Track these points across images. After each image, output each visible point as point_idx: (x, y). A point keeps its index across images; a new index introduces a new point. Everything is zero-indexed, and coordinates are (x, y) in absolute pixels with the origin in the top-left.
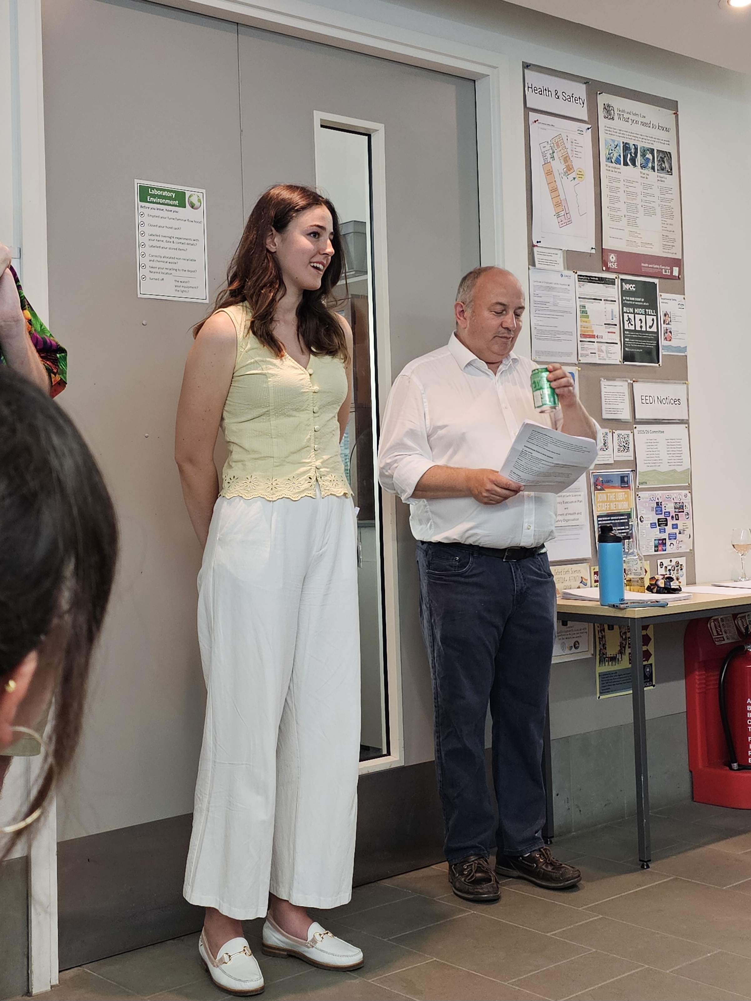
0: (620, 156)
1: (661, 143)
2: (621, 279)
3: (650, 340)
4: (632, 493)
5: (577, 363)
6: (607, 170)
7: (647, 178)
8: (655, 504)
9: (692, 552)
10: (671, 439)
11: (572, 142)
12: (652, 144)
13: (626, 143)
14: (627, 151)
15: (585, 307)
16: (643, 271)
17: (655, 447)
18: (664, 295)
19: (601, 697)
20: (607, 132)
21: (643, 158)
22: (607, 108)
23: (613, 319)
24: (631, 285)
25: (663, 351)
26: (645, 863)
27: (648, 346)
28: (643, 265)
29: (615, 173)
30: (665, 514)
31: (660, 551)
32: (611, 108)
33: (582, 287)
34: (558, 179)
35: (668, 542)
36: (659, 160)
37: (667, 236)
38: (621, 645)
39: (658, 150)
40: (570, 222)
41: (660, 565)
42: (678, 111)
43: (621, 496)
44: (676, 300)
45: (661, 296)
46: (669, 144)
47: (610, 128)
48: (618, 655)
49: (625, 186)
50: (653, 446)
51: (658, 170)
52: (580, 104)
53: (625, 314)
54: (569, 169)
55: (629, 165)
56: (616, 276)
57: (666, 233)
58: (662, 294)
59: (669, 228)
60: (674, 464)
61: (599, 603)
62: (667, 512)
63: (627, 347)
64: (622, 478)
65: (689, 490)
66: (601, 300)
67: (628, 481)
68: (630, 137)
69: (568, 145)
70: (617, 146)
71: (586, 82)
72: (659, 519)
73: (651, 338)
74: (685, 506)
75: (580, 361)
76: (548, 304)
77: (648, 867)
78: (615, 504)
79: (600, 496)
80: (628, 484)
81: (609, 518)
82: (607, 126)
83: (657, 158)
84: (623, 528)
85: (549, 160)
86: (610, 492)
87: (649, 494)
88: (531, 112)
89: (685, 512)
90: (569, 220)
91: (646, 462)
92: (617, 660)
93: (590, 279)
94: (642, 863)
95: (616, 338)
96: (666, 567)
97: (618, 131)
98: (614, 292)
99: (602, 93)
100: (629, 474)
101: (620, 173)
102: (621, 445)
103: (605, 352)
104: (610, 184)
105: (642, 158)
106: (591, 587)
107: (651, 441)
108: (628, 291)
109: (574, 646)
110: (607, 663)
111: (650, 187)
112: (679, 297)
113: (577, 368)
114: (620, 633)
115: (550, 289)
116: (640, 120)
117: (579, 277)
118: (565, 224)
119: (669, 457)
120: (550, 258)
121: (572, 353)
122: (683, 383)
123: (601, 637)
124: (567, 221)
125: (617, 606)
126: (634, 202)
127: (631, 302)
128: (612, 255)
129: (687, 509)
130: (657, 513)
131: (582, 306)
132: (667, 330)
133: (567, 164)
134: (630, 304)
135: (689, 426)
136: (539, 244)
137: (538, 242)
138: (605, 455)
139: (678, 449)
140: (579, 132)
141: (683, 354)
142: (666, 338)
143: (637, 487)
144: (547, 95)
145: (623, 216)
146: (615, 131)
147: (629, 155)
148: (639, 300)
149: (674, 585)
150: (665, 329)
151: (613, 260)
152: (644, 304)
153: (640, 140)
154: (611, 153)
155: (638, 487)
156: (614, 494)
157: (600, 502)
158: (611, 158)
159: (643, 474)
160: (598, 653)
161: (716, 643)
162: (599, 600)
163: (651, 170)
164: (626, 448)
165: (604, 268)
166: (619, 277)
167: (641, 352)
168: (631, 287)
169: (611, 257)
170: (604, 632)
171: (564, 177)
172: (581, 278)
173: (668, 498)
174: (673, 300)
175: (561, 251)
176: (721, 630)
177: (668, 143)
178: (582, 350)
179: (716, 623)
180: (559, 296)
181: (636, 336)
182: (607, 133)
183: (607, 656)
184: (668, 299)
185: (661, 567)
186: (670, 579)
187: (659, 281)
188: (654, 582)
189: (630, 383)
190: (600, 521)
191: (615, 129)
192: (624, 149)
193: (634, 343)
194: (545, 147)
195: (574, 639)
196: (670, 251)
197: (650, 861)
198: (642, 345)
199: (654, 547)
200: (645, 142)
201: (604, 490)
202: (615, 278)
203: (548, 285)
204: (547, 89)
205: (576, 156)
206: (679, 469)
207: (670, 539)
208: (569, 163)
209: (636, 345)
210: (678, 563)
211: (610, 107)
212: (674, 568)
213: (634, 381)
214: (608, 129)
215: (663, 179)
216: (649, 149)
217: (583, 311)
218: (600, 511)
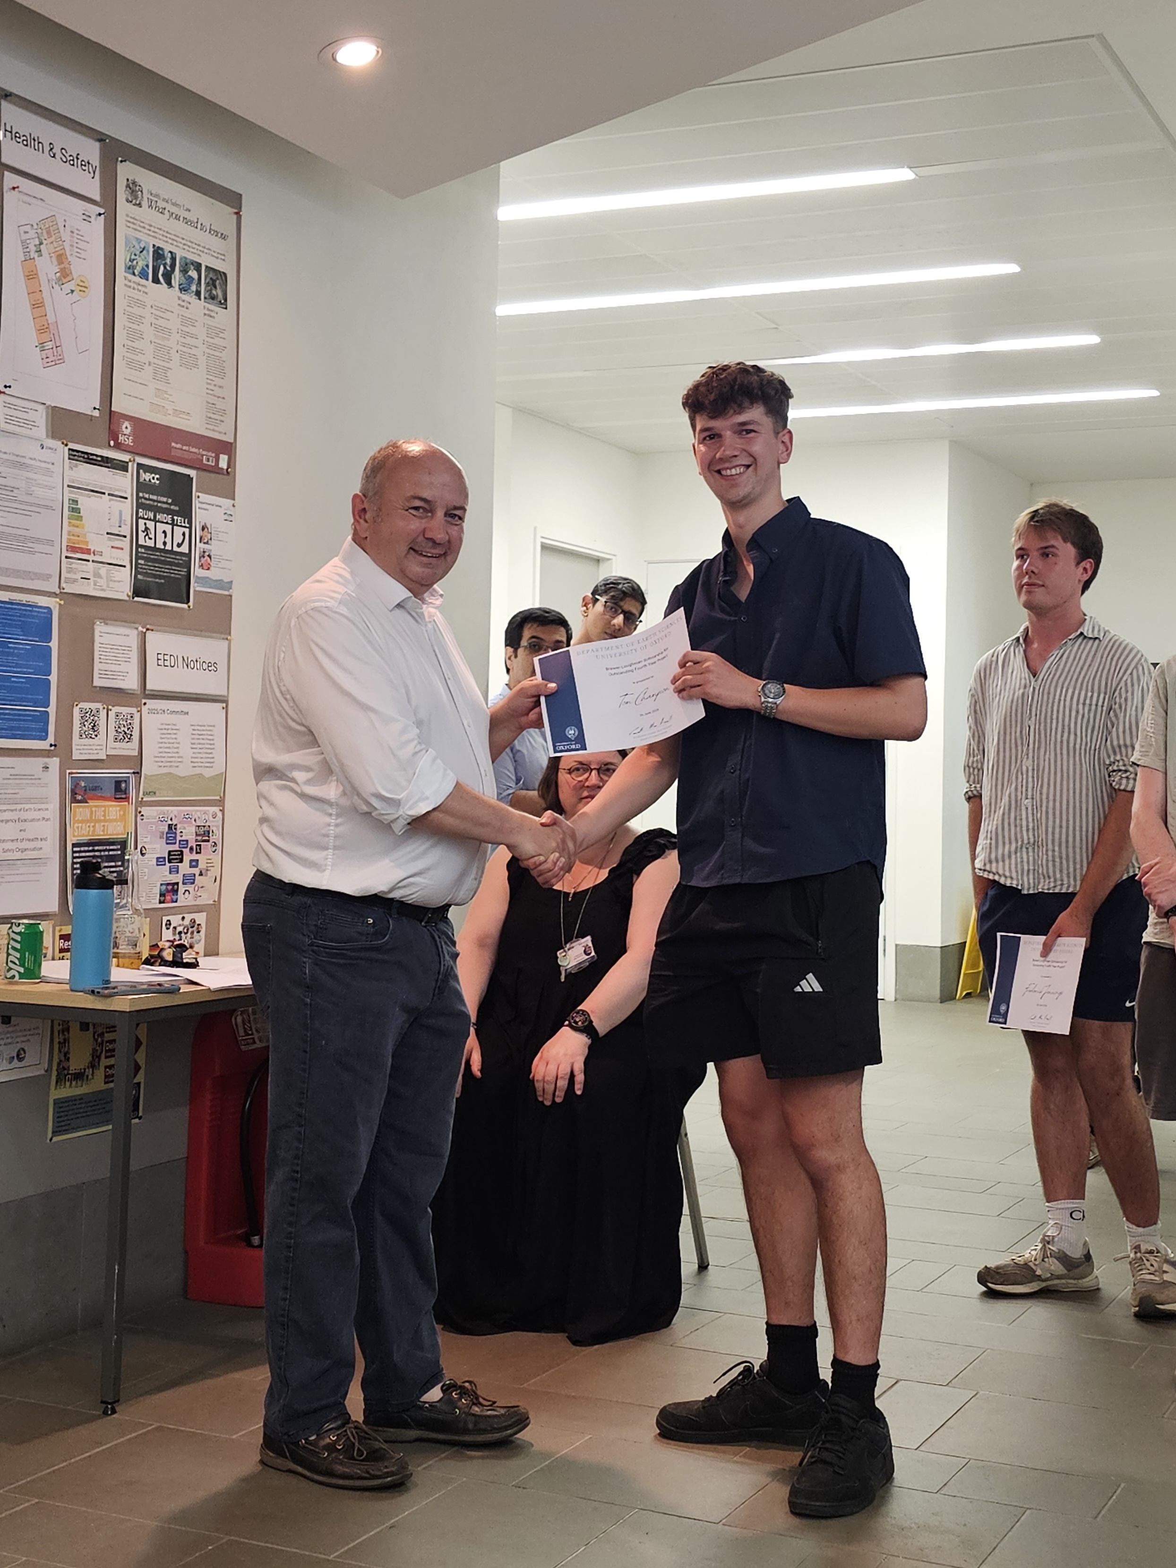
0: (147, 266)
1: (213, 256)
2: (138, 464)
3: (178, 565)
4: (132, 808)
5: (58, 592)
6: (126, 285)
7: (187, 308)
8: (167, 828)
9: (217, 905)
10: (198, 725)
11: (72, 232)
12: (199, 255)
13: (159, 248)
14: (159, 261)
15: (77, 501)
16: (172, 454)
17: (174, 736)
18: (204, 497)
19: (55, 1139)
20: (129, 224)
21: (184, 275)
22: (131, 185)
23: (120, 527)
24: (153, 475)
25: (196, 584)
26: (109, 1406)
27: (172, 575)
28: (173, 444)
29: (139, 293)
30: (180, 844)
31: (168, 902)
32: (138, 187)
33: (74, 468)
34: (45, 287)
35: (182, 889)
36: (208, 283)
37: (213, 404)
38: (93, 1052)
39: (207, 267)
40: (60, 360)
41: (166, 925)
42: (241, 211)
43: (114, 813)
44: (220, 507)
45: (198, 497)
46: (224, 260)
47: (134, 218)
48: (87, 1070)
49: (153, 316)
50: (170, 734)
51: (205, 298)
52: (89, 172)
53: (140, 520)
54: (65, 274)
55: (161, 284)
56: (130, 457)
57: (212, 400)
58: (200, 494)
59: (218, 392)
60: (200, 764)
61: (67, 987)
62: (183, 841)
63: (140, 573)
64: (118, 783)
65: (219, 806)
66: (104, 493)
67: (126, 789)
68: (165, 239)
69: (65, 235)
70: (144, 249)
71: (101, 138)
72: (170, 852)
73: (179, 563)
74: (213, 832)
75: (64, 589)
76: (15, 491)
77: (114, 1412)
78: (104, 826)
79: (80, 812)
80: (125, 794)
81: (91, 848)
82: (130, 215)
83: (205, 279)
84: (113, 864)
85: (33, 255)
86: (96, 806)
87: (157, 811)
88: (8, 171)
89: (211, 841)
90: (60, 358)
91: (157, 759)
92: (85, 1077)
93: (88, 458)
94: (104, 1405)
95: (124, 557)
96: (175, 928)
97: (147, 227)
98: (125, 483)
99: (125, 161)
100: (129, 777)
101: (146, 293)
102: (119, 730)
103: (105, 577)
104: (130, 309)
105: (182, 275)
106: (53, 959)
107: (167, 727)
108: (147, 484)
109: (18, 1055)
110: (68, 1084)
111: (193, 323)
112: (226, 502)
113: (58, 600)
114: (94, 1033)
115: (22, 466)
116: (183, 214)
117: (71, 452)
118: (53, 363)
119: (194, 753)
120: (25, 416)
121: (50, 576)
122: (223, 639)
123: (62, 1041)
124: (55, 358)
125: (98, 992)
126: (166, 343)
127: (151, 503)
128: (126, 424)
129: (214, 837)
130: (168, 841)
131: (73, 501)
132: (204, 552)
133: (62, 266)
134: (148, 504)
135: (227, 706)
136: (7, 390)
137: (6, 387)
138: (94, 745)
139: (209, 742)
140: (84, 217)
141: (226, 593)
142: (202, 565)
143: (140, 799)
144: (36, 148)
145: (147, 364)
146: (142, 224)
147: (162, 268)
148: (165, 499)
149: (187, 957)
150: (202, 550)
151: (127, 432)
152: (172, 507)
153: (181, 245)
154: (134, 260)
155: (142, 798)
156: (103, 809)
157: (79, 822)
158: (134, 268)
159: (151, 778)
160: (55, 1068)
161: (243, 1047)
162: (68, 981)
163: (194, 297)
164: (127, 737)
165: (112, 443)
166: (134, 460)
167: (161, 583)
168: (153, 478)
169: (124, 427)
170: (68, 1033)
171: (56, 287)
172: (75, 455)
173: (187, 817)
174: (217, 506)
175: (42, 407)
176: (251, 1027)
177: (223, 257)
178: (68, 572)
179: (244, 1016)
180: (35, 480)
181: (156, 557)
182: (129, 227)
183: (71, 1072)
184: (209, 504)
185: (168, 929)
186: (182, 948)
187: (197, 474)
188: (156, 953)
189: (142, 631)
190: (76, 852)
191: (143, 222)
192: (156, 256)
193: (152, 568)
194: (27, 232)
195: (18, 1045)
196: (216, 428)
197: (118, 1401)
198: (164, 572)
199: (158, 895)
200: (189, 251)
201: (87, 803)
202: (128, 460)
203: (18, 459)
204: (36, 139)
205: (78, 255)
206: (208, 773)
207: (184, 884)
208: (66, 265)
209: (154, 572)
210: (195, 921)
211: (136, 186)
212: (188, 930)
213: (148, 629)
214: (132, 221)
215: (212, 314)
216: (195, 264)
217: (73, 508)
218: (78, 836)
